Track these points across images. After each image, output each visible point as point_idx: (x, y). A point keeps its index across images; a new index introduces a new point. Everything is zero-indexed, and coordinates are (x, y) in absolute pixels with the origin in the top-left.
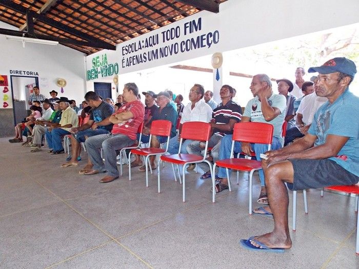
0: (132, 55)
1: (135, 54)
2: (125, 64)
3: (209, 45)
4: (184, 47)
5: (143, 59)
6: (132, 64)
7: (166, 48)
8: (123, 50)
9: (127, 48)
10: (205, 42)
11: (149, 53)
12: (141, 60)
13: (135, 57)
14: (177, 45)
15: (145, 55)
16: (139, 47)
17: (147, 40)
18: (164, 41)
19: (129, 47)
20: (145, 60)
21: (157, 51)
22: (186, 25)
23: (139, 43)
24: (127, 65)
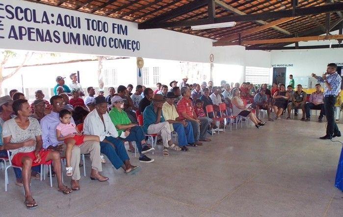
0: (25, 24)
1: (32, 24)
2: (5, 33)
3: (134, 50)
4: (112, 43)
5: (53, 38)
6: (25, 38)
7: (92, 38)
9: (13, 11)
11: (64, 33)
12: (48, 38)
13: (35, 31)
14: (104, 39)
15: (56, 34)
16: (45, 20)
17: (60, 16)
18: (89, 29)
19: (19, 10)
20: (57, 40)
21: (78, 35)
22: (114, 24)
23: (45, 14)
24: (10, 37)
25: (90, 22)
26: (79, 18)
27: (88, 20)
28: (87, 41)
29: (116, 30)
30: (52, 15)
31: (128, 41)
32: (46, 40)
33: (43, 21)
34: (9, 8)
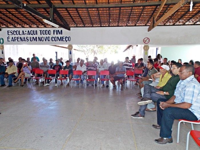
0: (16, 36)
1: (19, 36)
2: (10, 40)
3: (66, 41)
4: (53, 39)
5: (26, 39)
6: (17, 40)
7: (43, 38)
8: (8, 32)
10: (64, 40)
11: (30, 37)
12: (24, 40)
13: (19, 38)
14: (49, 38)
15: (27, 38)
16: (23, 33)
17: (28, 31)
18: (41, 34)
19: (14, 32)
20: (27, 40)
21: (36, 38)
22: (54, 31)
23: (23, 31)
24: (12, 41)
25: (42, 31)
26: (37, 31)
27: (41, 31)
28: (40, 39)
29: (55, 33)
30: (26, 31)
31: (63, 37)
32: (23, 41)
33: (22, 34)
34: (11, 32)
